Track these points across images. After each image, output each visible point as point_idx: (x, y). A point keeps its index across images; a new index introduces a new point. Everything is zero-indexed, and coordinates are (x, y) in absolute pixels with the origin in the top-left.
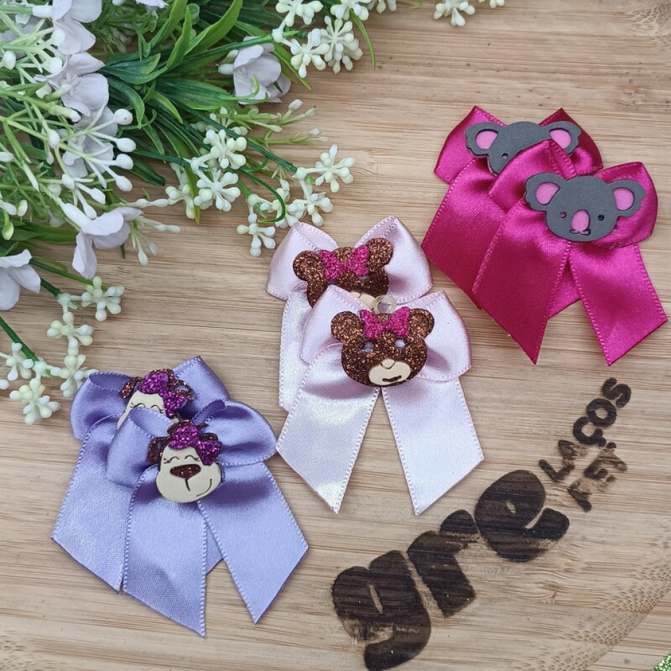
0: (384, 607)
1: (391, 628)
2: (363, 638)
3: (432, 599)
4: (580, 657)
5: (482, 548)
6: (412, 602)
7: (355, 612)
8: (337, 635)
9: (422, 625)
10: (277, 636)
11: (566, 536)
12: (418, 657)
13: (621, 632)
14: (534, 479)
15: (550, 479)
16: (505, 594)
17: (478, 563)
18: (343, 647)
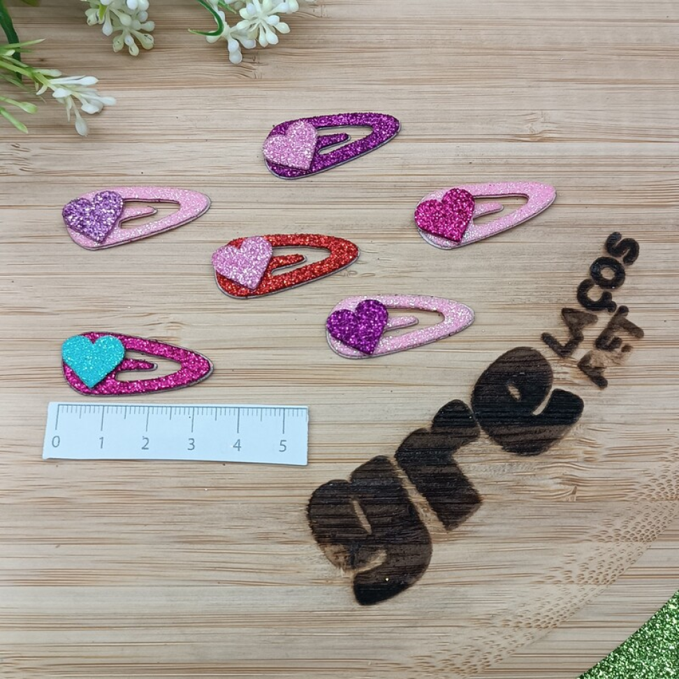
0: (374, 526)
1: (384, 551)
2: (350, 567)
3: (430, 510)
4: (612, 560)
5: (485, 444)
6: (407, 517)
7: (338, 535)
8: (319, 566)
9: (421, 543)
10: (244, 575)
11: (582, 419)
12: (419, 583)
13: (659, 525)
14: (536, 357)
15: (556, 355)
16: (517, 496)
17: (484, 461)
18: (327, 580)
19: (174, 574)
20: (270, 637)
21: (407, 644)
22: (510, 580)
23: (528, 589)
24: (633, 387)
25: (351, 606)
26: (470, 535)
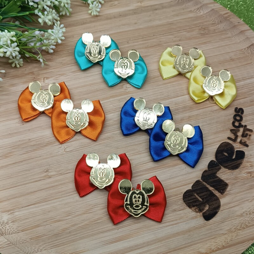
0: (202, 199)
1: (208, 205)
2: (200, 212)
5: (223, 169)
6: (210, 194)
7: (194, 204)
8: (191, 214)
9: (217, 200)
10: (172, 222)
11: (246, 156)
12: (220, 210)
14: (228, 144)
15: (233, 142)
16: (237, 180)
17: (224, 174)
18: (195, 217)
20: (186, 237)
21: (223, 228)
22: (243, 203)
23: (249, 204)
25: (204, 222)
26: (228, 194)
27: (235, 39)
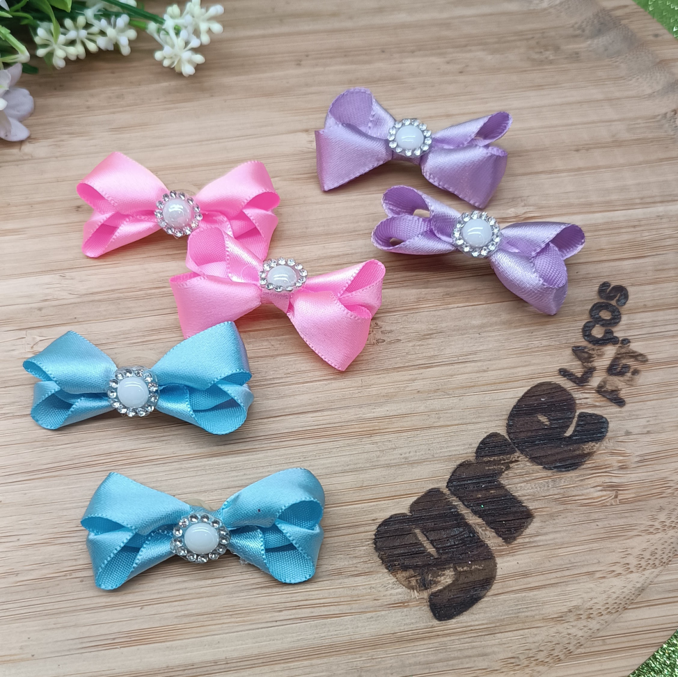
0: (436, 548)
1: (452, 570)
2: (423, 588)
3: (488, 528)
4: (663, 546)
5: (527, 466)
6: (468, 537)
7: (407, 562)
8: (394, 592)
9: (485, 559)
10: (323, 609)
11: (609, 434)
12: (490, 593)
14: (558, 388)
15: (575, 385)
16: (565, 506)
17: (526, 481)
18: (403, 603)
19: (257, 617)
20: (358, 662)
21: (489, 650)
22: (573, 580)
23: (592, 585)
24: (648, 403)
25: (431, 624)
26: (529, 546)
27: (637, 84)
